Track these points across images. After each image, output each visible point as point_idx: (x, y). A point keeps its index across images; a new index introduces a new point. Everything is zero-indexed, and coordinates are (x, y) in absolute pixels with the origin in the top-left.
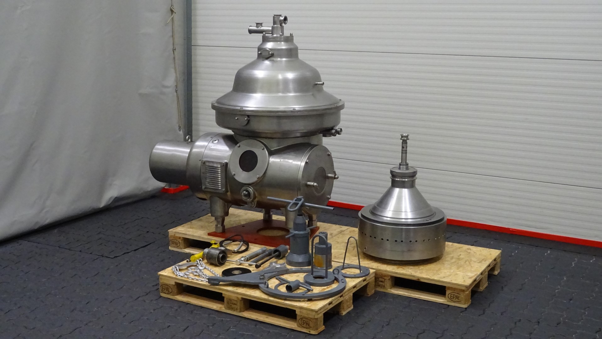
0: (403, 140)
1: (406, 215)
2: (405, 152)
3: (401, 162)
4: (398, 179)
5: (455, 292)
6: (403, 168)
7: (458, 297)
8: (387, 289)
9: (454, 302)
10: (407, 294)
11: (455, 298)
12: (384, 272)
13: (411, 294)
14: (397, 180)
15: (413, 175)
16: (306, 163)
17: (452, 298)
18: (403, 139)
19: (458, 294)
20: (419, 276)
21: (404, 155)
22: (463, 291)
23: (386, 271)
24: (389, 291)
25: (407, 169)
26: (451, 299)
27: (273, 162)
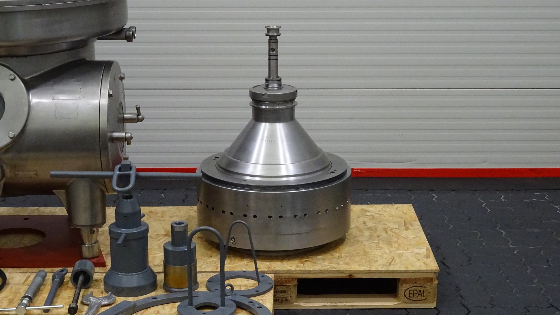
0: (270, 36)
1: (287, 169)
2: (274, 58)
3: (268, 76)
4: (267, 107)
5: (416, 285)
6: (273, 86)
7: (422, 292)
8: (292, 303)
9: (415, 301)
10: (329, 304)
11: (416, 296)
12: (286, 275)
13: (335, 303)
14: (265, 109)
15: (291, 98)
16: (110, 96)
17: (411, 295)
18: (270, 34)
19: (422, 287)
20: (352, 270)
21: (273, 63)
22: (431, 280)
23: (288, 272)
24: (296, 306)
25: (280, 87)
26: (411, 299)
27: (37, 104)
